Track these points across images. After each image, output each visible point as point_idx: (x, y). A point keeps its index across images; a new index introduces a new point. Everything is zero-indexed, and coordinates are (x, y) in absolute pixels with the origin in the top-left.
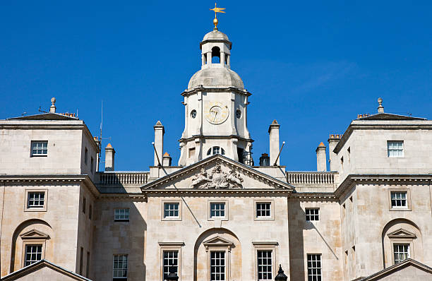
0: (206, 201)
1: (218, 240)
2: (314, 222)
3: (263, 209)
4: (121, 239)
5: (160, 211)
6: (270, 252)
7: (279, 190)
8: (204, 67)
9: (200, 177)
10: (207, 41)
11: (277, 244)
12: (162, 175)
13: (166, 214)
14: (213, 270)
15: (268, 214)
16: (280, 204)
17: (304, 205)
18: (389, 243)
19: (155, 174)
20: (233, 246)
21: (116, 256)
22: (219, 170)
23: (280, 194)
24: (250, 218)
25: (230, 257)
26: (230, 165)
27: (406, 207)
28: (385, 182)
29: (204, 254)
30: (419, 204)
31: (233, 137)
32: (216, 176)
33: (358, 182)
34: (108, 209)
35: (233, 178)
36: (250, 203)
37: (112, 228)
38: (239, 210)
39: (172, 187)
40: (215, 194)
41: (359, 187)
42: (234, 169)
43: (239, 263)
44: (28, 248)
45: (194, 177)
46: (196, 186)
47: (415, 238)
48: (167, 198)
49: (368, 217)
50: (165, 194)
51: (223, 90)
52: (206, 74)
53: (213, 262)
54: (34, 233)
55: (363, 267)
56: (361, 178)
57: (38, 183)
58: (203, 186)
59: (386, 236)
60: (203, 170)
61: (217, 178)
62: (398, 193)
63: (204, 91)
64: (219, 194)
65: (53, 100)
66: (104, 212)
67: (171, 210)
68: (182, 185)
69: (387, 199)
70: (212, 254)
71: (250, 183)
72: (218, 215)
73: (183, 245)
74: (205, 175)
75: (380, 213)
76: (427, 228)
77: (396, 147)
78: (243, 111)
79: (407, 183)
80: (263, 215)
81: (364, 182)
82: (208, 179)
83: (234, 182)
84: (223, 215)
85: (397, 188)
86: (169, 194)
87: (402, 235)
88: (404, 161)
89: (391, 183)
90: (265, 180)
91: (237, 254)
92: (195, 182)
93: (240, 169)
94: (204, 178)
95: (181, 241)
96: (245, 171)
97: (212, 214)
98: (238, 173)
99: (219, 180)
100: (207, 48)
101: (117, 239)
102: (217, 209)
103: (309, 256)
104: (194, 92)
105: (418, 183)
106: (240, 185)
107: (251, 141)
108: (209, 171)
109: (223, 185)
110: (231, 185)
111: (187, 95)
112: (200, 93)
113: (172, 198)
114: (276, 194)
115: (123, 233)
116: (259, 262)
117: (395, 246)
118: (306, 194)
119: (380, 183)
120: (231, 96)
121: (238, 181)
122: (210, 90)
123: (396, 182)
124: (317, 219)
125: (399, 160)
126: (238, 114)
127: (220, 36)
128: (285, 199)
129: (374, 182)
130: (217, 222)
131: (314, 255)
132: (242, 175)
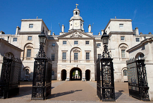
0: (73, 41)
1: (76, 50)
2: (99, 47)
3: (87, 43)
4: (53, 50)
5: (62, 43)
6: (89, 53)
7: (91, 38)
8: (74, 16)
9: (72, 35)
10: (75, 10)
11: (91, 51)
12: (63, 34)
13: (63, 44)
14: (75, 57)
15: (89, 44)
16: (91, 41)
17: (97, 43)
18: (120, 49)
19: (61, 34)
20: (80, 51)
21: (52, 54)
22: (76, 33)
23: (92, 39)
24: (84, 45)
25: (79, 54)
26: (79, 32)
27: (124, 40)
28: (119, 34)
29: (73, 53)
30: (128, 40)
31: (80, 29)
32: (76, 34)
33: (112, 34)
34: (50, 43)
35: (80, 35)
36: (84, 41)
37: (51, 48)
38: (81, 43)
39: (65, 37)
40: (75, 39)
41: (113, 35)
42: (80, 33)
43: (81, 56)
44: (28, 50)
45: (70, 35)
46: (71, 37)
47: (127, 48)
48: (64, 40)
49: (115, 42)
50: (63, 39)
51: (78, 20)
52: (74, 17)
53: (75, 55)
54: (29, 46)
55: (114, 55)
56: (113, 33)
57: (30, 34)
58: (73, 37)
59: (119, 48)
60: (72, 33)
61: (76, 35)
62: (122, 37)
63: (74, 20)
64: (77, 39)
65: (37, 17)
66: (49, 44)
67: (65, 43)
68: (67, 37)
69: (120, 38)
70: (75, 53)
71: (84, 36)
72: (76, 44)
73: (67, 51)
74: (73, 34)
75: (118, 42)
76: (130, 46)
77: (122, 26)
78: (82, 24)
79: (125, 34)
80: (87, 44)
81: (114, 34)
82: (74, 35)
83: (80, 36)
84: (77, 44)
85: (122, 35)
86: (64, 39)
87: (123, 47)
88: (124, 29)
89: (121, 34)
90: (88, 35)
91: (81, 53)
92: (70, 36)
93: (82, 33)
94: (73, 35)
95: (67, 50)
96: (83, 33)
97: (75, 44)
98: (81, 34)
99: (77, 35)
100: (75, 12)
101: (52, 50)
102: (76, 43)
103: (98, 54)
104: (72, 20)
105: (128, 34)
106: (82, 37)
107: (84, 31)
108: (74, 34)
109: (77, 37)
110: (79, 37)
111: (70, 21)
112: (73, 20)
113: (65, 40)
114: (91, 39)
115: (54, 49)
116: (86, 55)
117: (122, 50)
118: (98, 40)
119: (118, 34)
120: (80, 21)
121: (81, 36)
122: (75, 20)
123: (122, 34)
124: (100, 46)
125: (123, 29)
126: (81, 25)
127: (77, 9)
128: (93, 40)
129: (117, 34)
130: (76, 46)
131: (99, 54)
132: (82, 34)
